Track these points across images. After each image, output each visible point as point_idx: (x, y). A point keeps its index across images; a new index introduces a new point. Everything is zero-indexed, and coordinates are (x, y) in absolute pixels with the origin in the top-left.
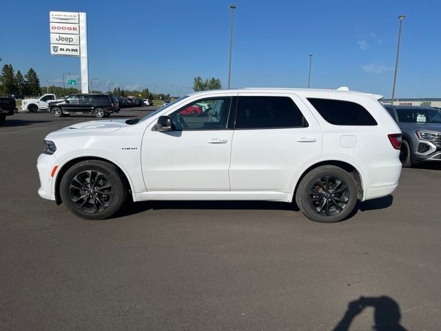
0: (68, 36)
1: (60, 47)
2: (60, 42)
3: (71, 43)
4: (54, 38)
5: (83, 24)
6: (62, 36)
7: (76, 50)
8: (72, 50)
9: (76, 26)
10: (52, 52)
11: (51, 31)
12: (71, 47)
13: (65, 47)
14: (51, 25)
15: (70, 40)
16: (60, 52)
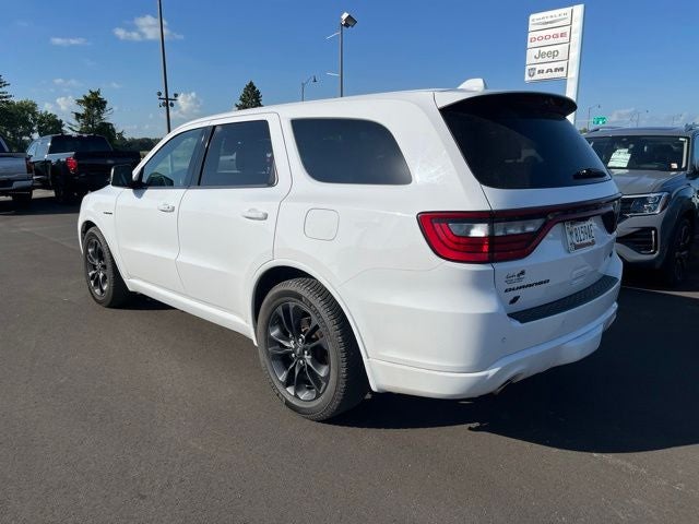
0: (552, 49)
1: (538, 67)
2: (541, 60)
3: (556, 59)
4: (531, 55)
5: (578, 25)
6: (542, 50)
7: (562, 69)
8: (556, 70)
9: (567, 29)
10: (527, 78)
11: (529, 45)
12: (553, 66)
13: (545, 67)
14: (530, 35)
15: (554, 54)
16: (538, 77)
